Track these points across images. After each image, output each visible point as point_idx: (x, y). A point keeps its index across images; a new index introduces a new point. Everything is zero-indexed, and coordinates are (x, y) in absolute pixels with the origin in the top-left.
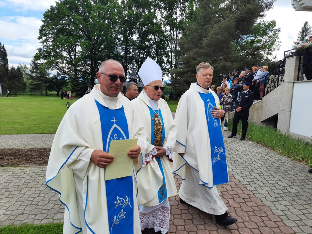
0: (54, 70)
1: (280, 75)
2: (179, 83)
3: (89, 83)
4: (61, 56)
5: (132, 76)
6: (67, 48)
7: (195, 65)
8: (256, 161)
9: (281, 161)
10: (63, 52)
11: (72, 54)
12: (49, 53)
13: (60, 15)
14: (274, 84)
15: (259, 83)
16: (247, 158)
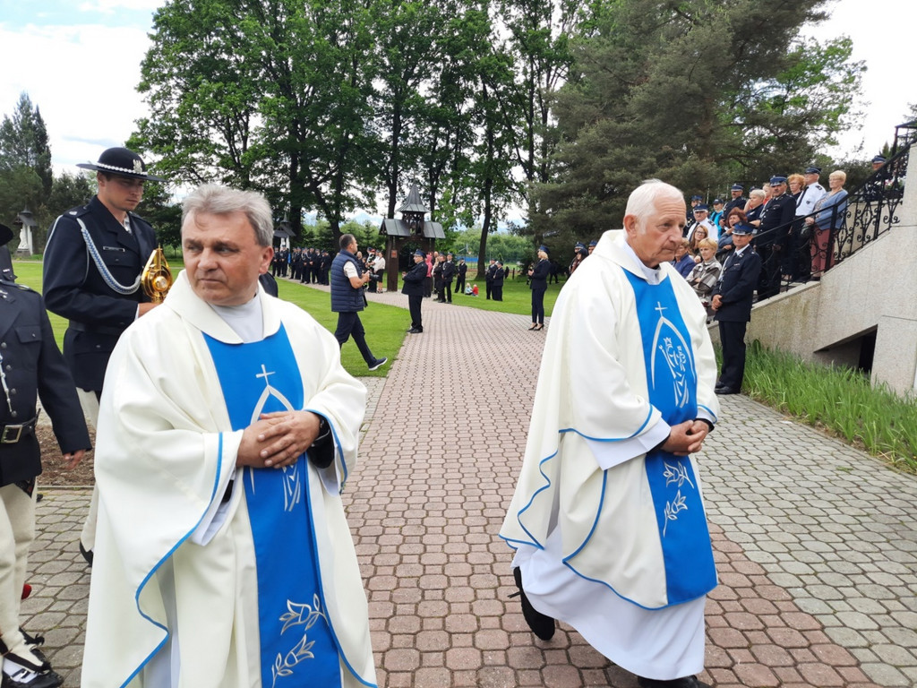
0: (182, 185)
1: (885, 202)
2: (554, 225)
3: (284, 223)
4: (204, 142)
5: (411, 203)
6: (223, 120)
7: (603, 169)
8: (816, 491)
9: (902, 496)
10: (212, 130)
11: (236, 138)
12: (169, 133)
13: (202, 19)
14: (864, 230)
15: (813, 227)
16: (780, 478)
